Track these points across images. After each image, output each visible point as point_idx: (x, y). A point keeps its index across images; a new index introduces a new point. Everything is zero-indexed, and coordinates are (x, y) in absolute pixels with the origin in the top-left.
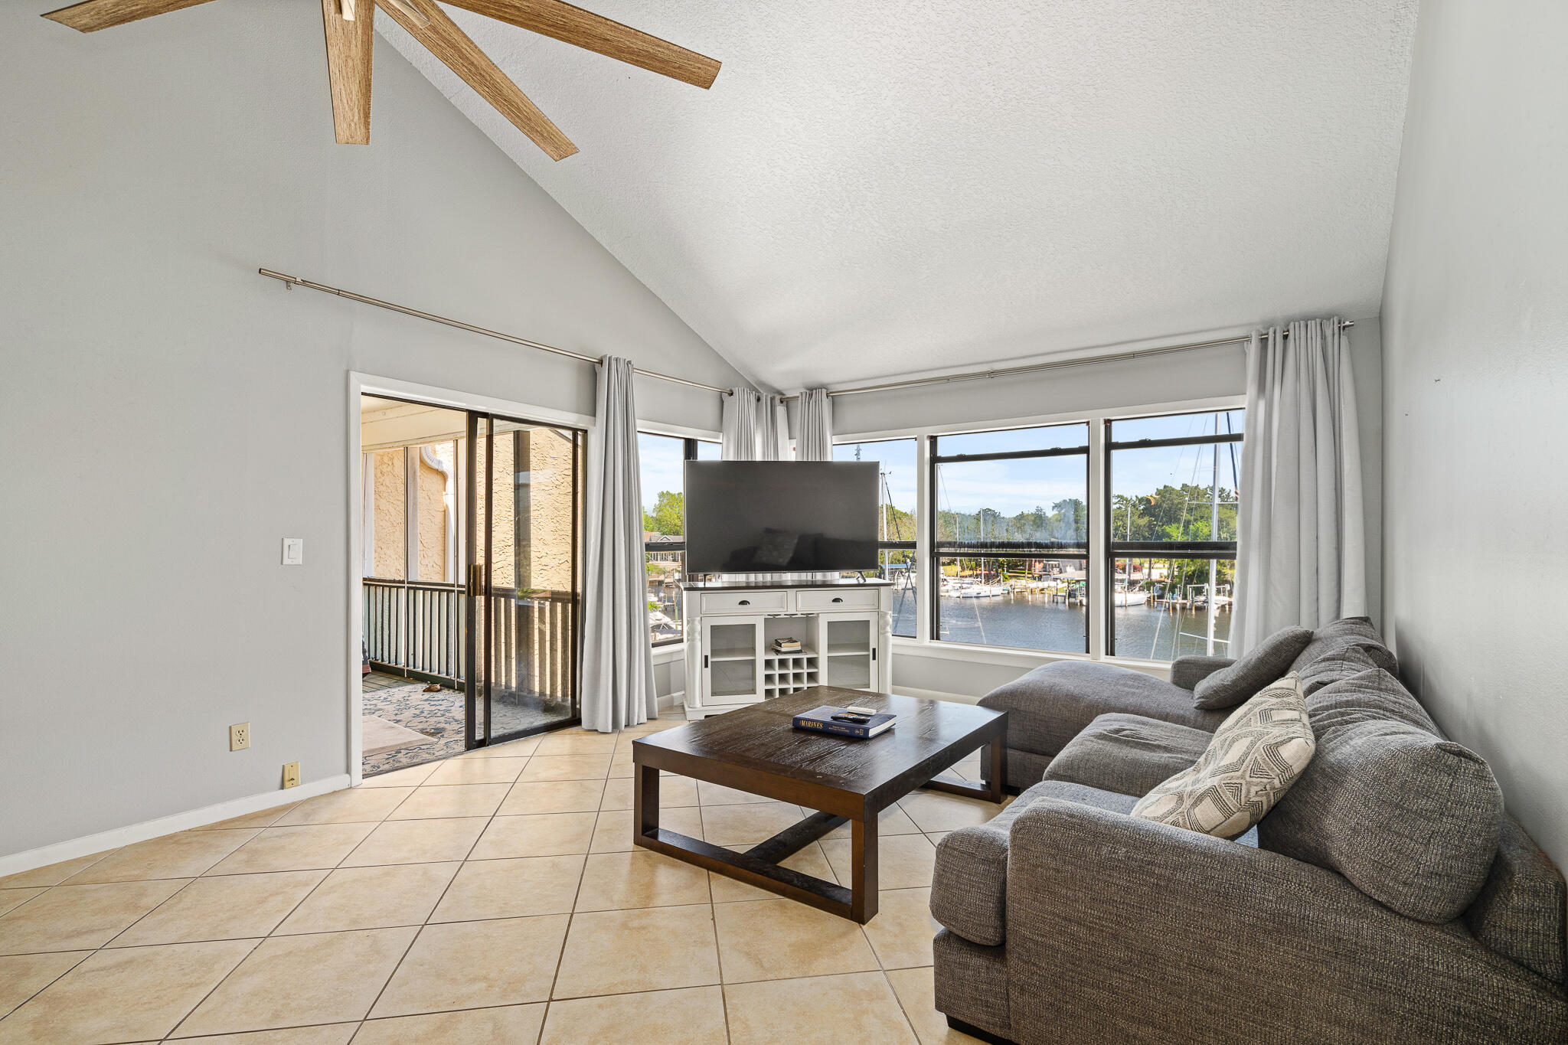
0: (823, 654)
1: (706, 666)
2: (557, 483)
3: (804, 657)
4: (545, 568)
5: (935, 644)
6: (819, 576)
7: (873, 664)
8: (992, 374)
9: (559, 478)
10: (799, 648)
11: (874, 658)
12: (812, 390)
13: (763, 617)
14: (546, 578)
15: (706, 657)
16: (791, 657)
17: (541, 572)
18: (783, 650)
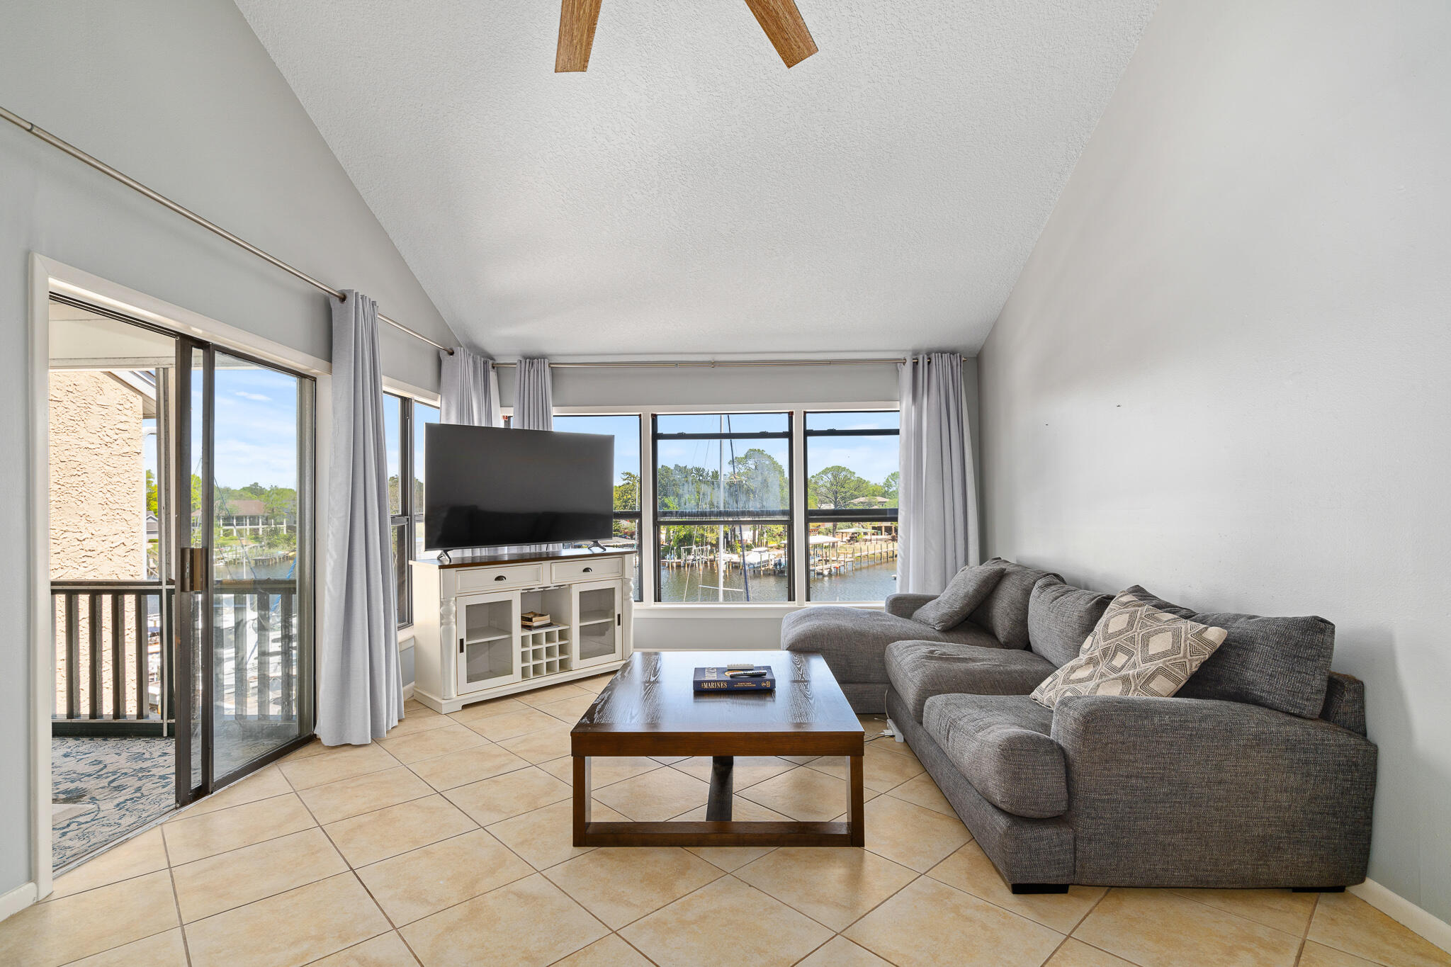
0: (575, 624)
1: (462, 650)
2: (107, 439)
3: (556, 629)
4: (89, 554)
5: (659, 605)
6: (543, 548)
7: (618, 629)
8: (714, 364)
9: (111, 433)
10: (549, 621)
11: (619, 624)
12: (531, 359)
13: (520, 592)
14: (91, 567)
15: (462, 641)
16: (543, 631)
17: (84, 559)
18: (535, 624)
